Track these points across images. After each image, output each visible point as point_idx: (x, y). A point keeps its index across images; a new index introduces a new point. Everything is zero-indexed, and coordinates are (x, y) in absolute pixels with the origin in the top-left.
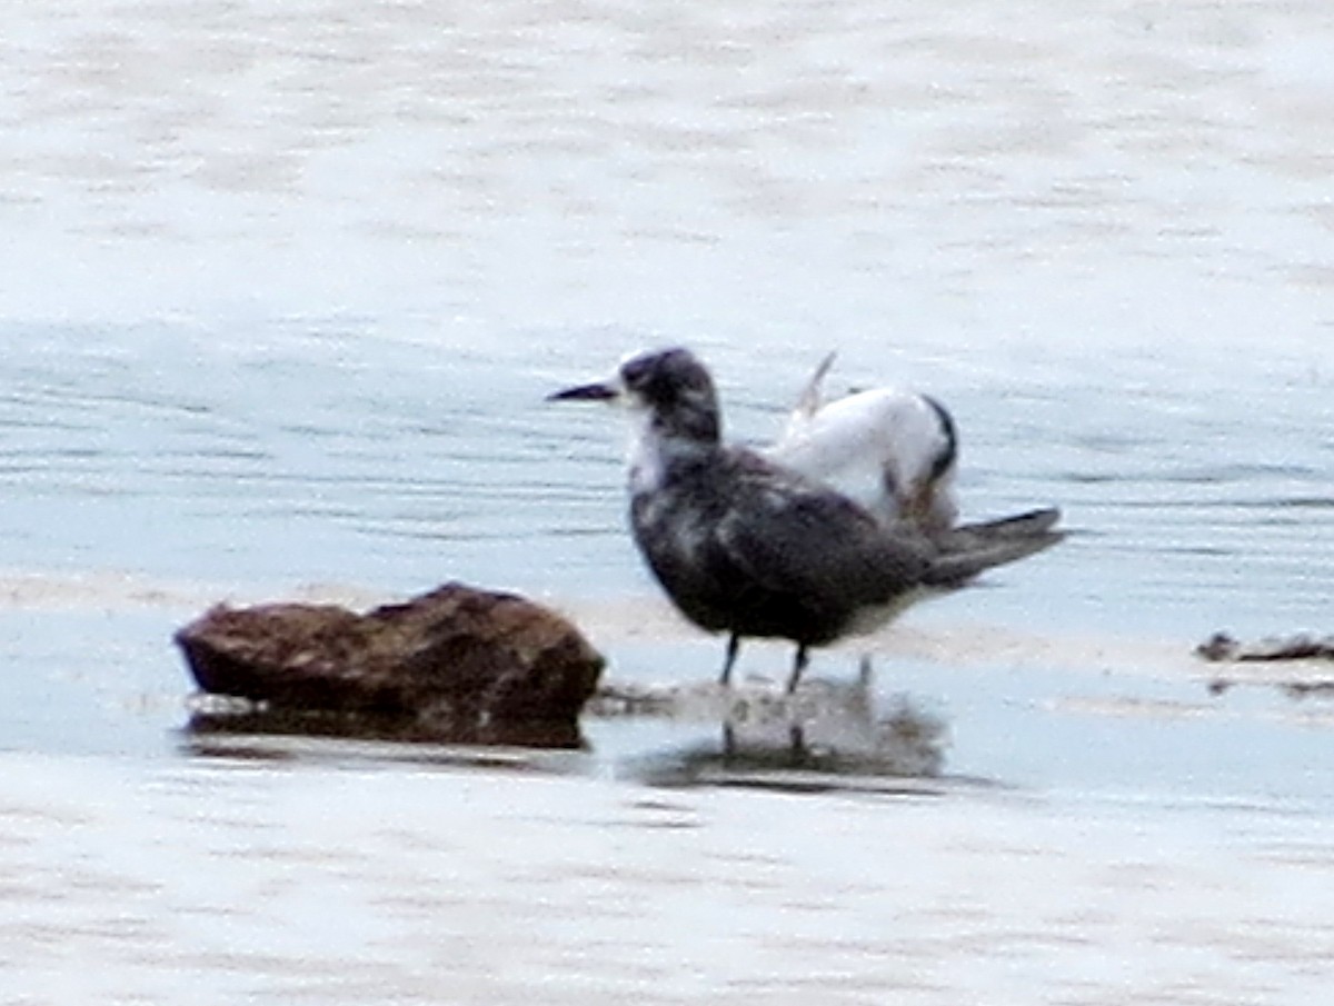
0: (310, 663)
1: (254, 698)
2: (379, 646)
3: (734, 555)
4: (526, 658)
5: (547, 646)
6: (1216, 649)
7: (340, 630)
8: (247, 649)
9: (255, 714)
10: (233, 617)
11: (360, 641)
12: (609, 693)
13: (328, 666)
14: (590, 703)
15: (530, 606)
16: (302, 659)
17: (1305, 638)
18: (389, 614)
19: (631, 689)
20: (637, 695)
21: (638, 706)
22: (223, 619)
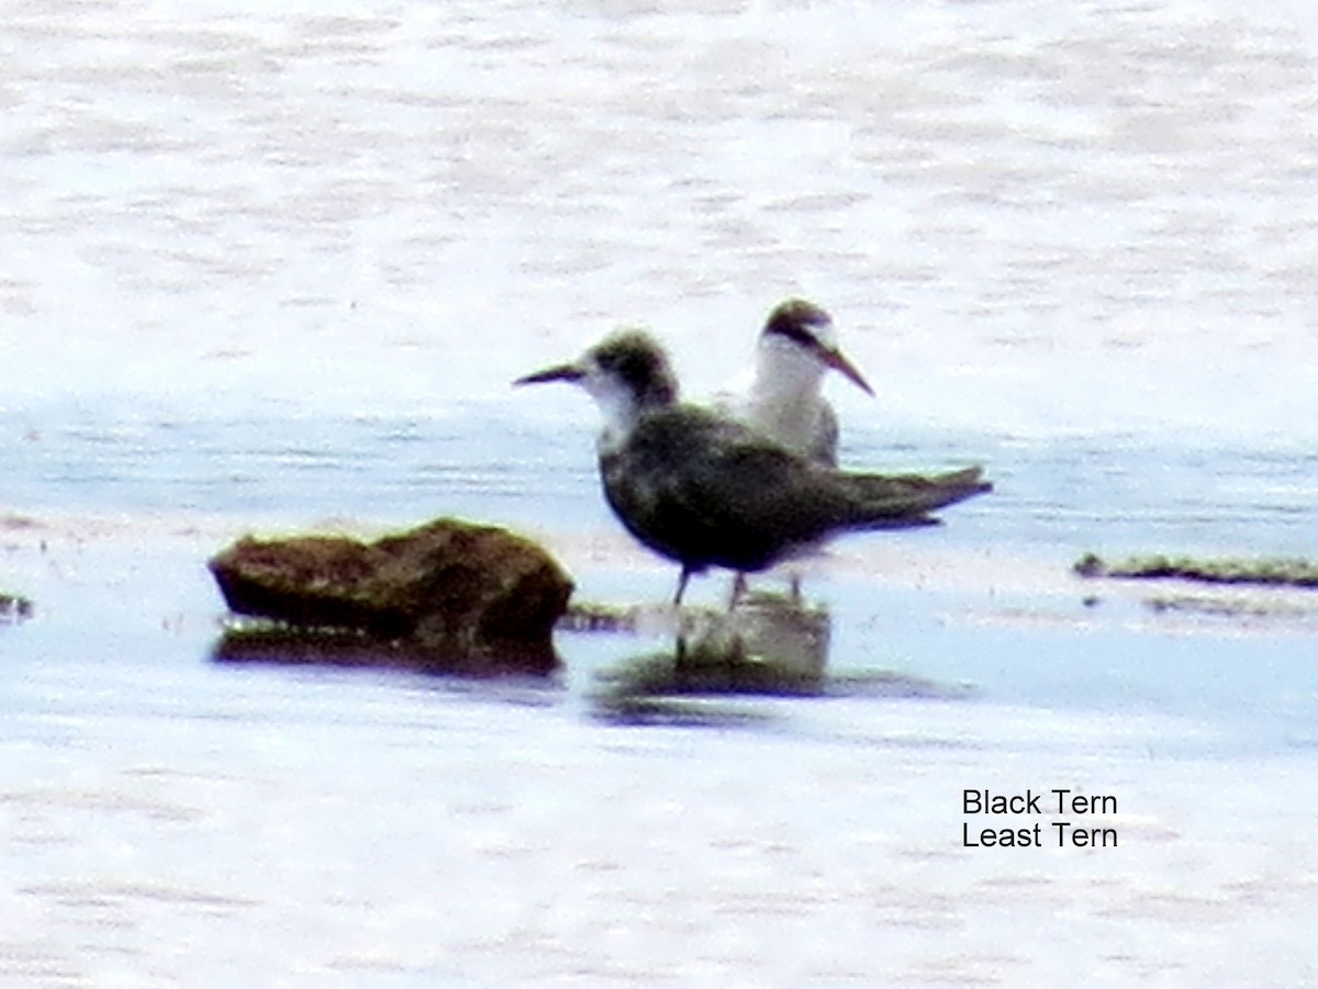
0: (327, 588)
1: (276, 617)
2: (383, 573)
3: (681, 499)
4: (508, 582)
5: (526, 571)
6: (1088, 568)
7: (350, 558)
8: (270, 574)
9: (277, 632)
10: (259, 547)
11: (366, 569)
12: (579, 611)
13: (340, 590)
14: (562, 620)
15: (510, 538)
16: (318, 584)
17: (1162, 558)
18: (391, 546)
19: (596, 609)
20: (600, 613)
21: (601, 623)
22: (251, 550)
